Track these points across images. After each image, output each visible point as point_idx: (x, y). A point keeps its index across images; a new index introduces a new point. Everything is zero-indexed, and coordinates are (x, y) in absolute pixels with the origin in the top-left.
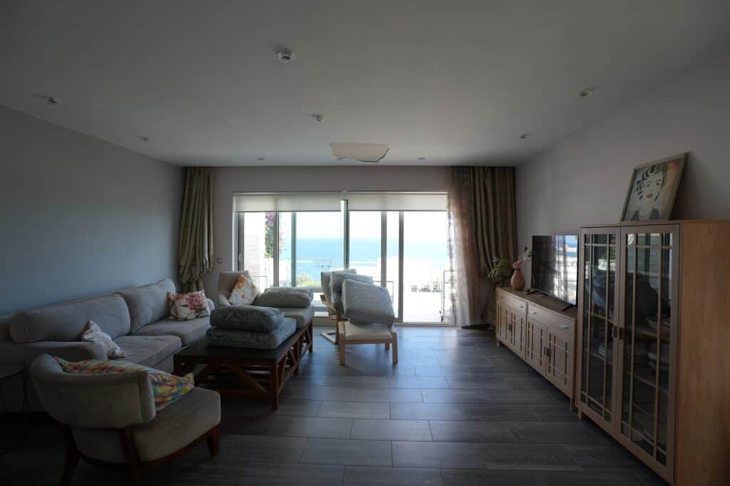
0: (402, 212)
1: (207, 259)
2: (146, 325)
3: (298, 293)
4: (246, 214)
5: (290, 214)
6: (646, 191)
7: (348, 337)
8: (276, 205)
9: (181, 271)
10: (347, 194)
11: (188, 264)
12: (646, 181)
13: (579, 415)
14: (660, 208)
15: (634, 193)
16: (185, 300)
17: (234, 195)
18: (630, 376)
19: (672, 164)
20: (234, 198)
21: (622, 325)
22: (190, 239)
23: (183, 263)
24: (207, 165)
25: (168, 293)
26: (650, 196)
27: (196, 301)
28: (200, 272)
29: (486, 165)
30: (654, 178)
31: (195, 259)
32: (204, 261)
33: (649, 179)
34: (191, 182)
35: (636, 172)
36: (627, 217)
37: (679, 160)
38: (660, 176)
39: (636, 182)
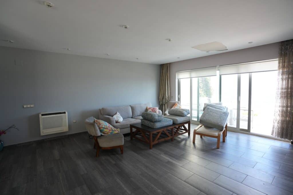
0: (251, 73)
1: (167, 96)
2: (138, 116)
3: (181, 110)
4: (181, 79)
5: (197, 78)
7: (197, 131)
8: (191, 75)
9: (160, 100)
10: (219, 67)
11: (162, 98)
16: (151, 110)
17: (176, 73)
22: (162, 89)
23: (160, 98)
24: (167, 63)
25: (147, 107)
27: (154, 110)
28: (165, 101)
31: (163, 96)
32: (166, 98)
34: (163, 70)
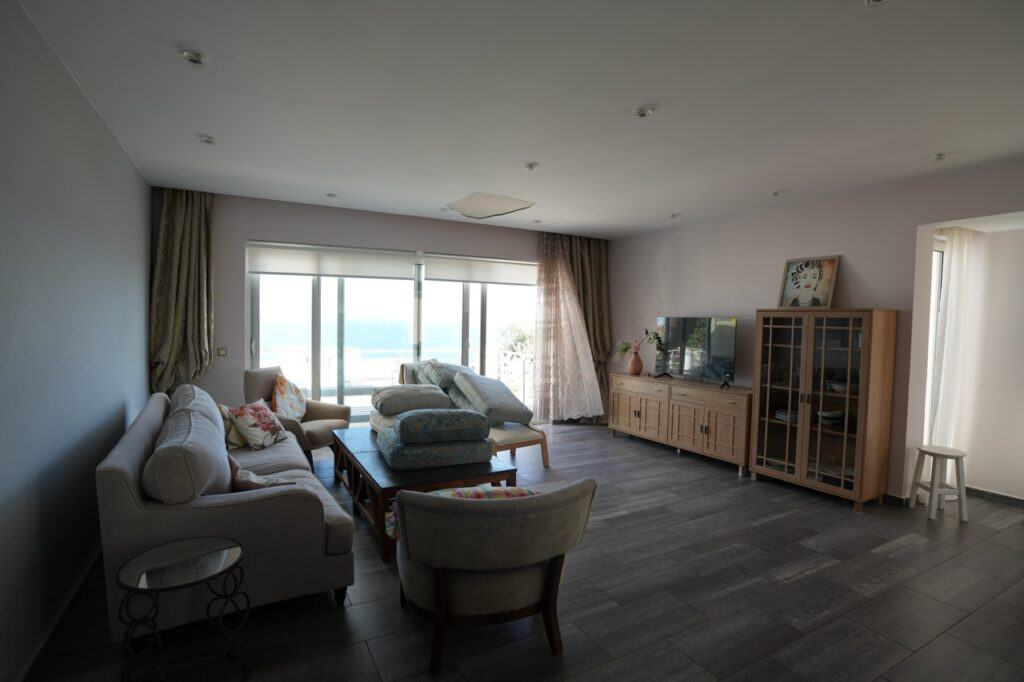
0: (484, 285)
1: (207, 349)
4: (262, 276)
5: (336, 279)
6: (803, 282)
8: (319, 265)
9: (159, 371)
10: (421, 256)
11: (172, 360)
12: (801, 274)
13: (753, 477)
14: (821, 297)
15: (790, 284)
17: (248, 245)
18: (817, 432)
19: (826, 263)
20: (247, 249)
21: (809, 391)
22: (176, 315)
23: (163, 358)
25: (220, 408)
26: (808, 286)
27: (264, 415)
28: (196, 372)
29: (582, 235)
30: (810, 273)
31: (182, 350)
32: (204, 353)
33: (804, 272)
35: (789, 264)
36: (785, 302)
37: (834, 260)
38: (816, 271)
39: (790, 274)
